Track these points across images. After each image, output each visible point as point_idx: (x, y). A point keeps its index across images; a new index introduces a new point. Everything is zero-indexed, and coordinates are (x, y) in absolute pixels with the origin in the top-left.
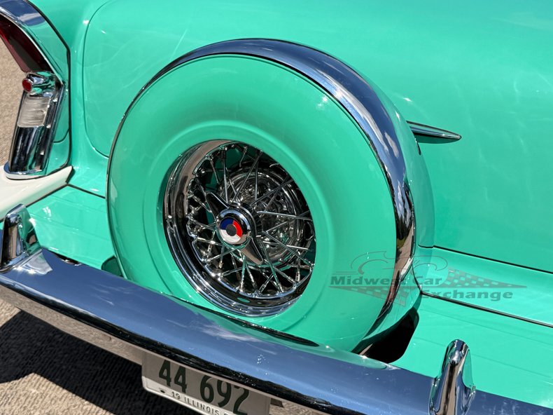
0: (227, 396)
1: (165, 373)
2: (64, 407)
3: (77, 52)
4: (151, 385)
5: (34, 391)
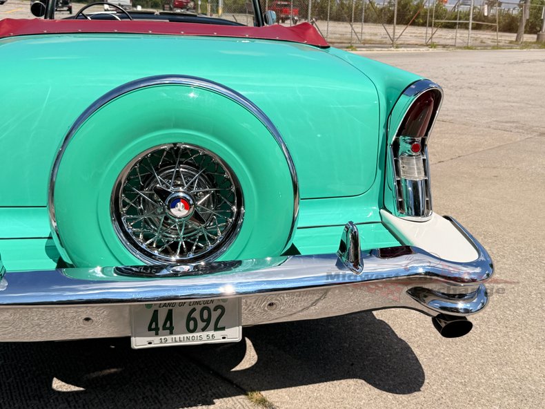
0: (208, 321)
1: (153, 326)
4: (139, 343)
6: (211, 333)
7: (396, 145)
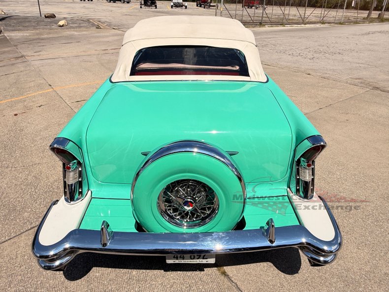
1: (176, 257)
2: (114, 275)
3: (84, 149)
4: (170, 262)
5: (98, 274)
6: (201, 260)
7: (299, 162)
